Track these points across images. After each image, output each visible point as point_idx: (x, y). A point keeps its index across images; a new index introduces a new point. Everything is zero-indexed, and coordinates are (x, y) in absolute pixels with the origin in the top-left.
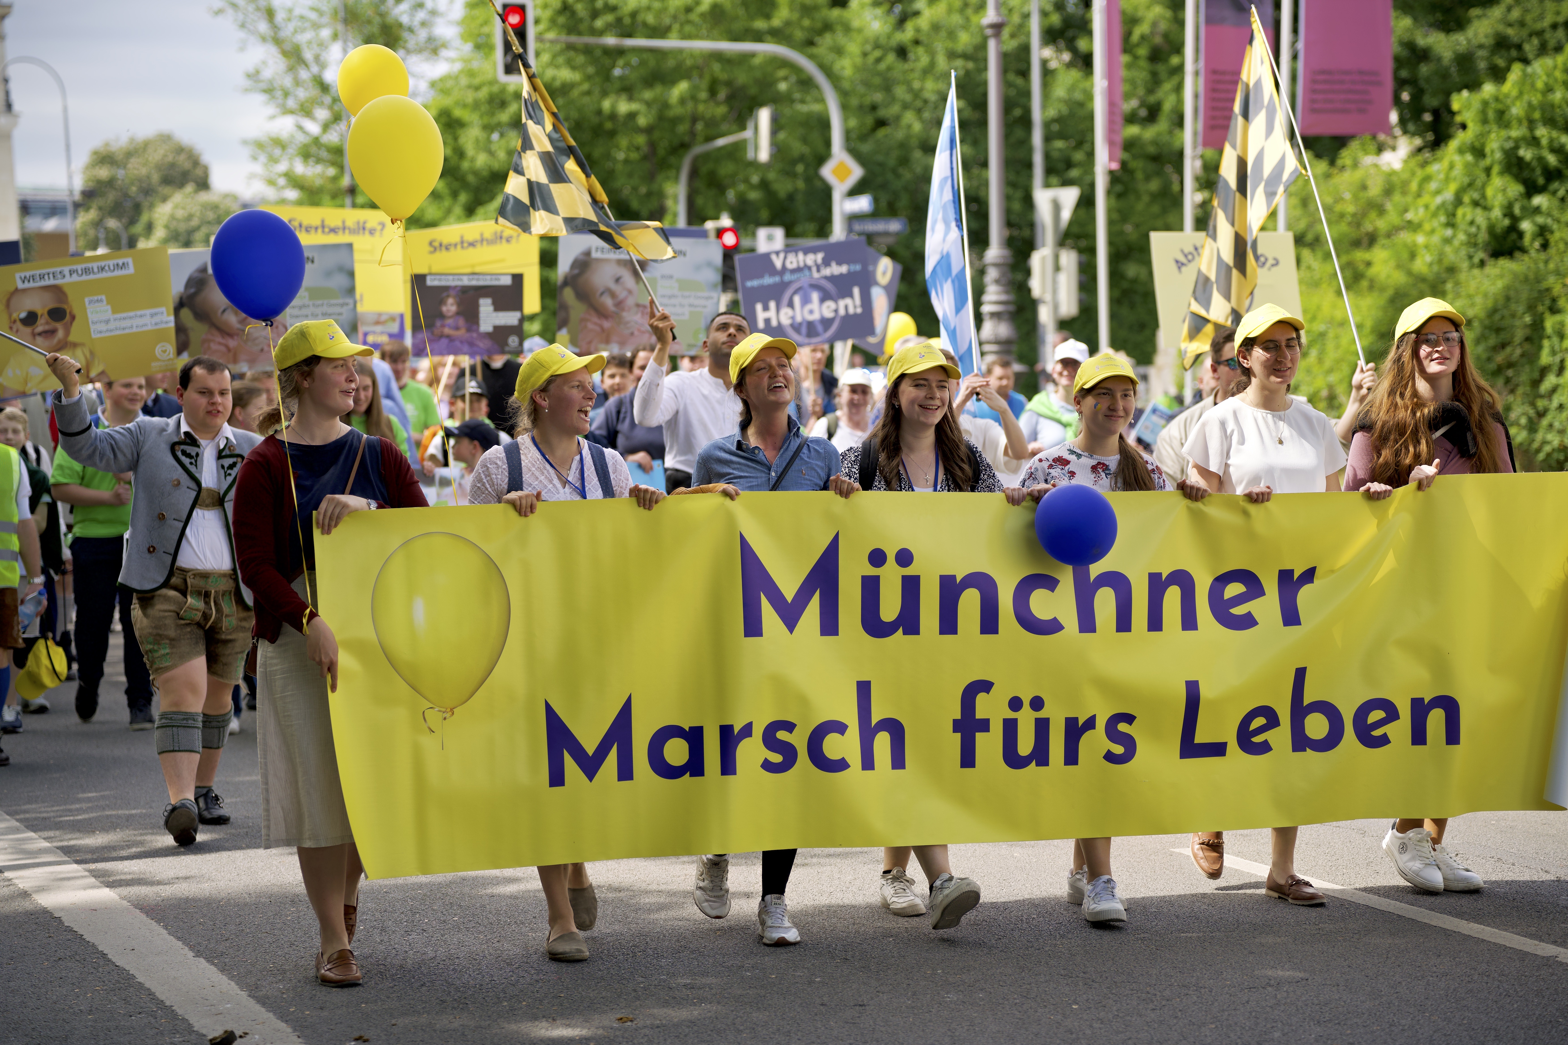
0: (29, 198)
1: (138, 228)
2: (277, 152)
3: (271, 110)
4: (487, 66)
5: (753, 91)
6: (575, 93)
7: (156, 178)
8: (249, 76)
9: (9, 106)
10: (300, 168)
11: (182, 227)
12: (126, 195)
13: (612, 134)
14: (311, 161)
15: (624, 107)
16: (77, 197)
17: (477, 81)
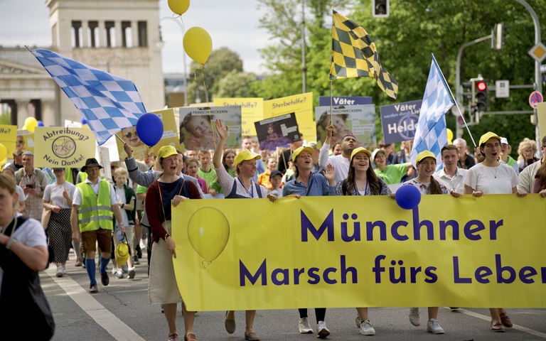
0: (168, 77)
1: (212, 90)
2: (273, 54)
3: (271, 35)
4: (367, 11)
5: (494, 16)
6: (408, 21)
7: (220, 67)
8: (261, 21)
9: (161, 38)
10: (282, 61)
11: (231, 88)
12: (208, 76)
13: (425, 38)
14: (287, 57)
15: (430, 26)
16: (188, 77)
17: (362, 18)
